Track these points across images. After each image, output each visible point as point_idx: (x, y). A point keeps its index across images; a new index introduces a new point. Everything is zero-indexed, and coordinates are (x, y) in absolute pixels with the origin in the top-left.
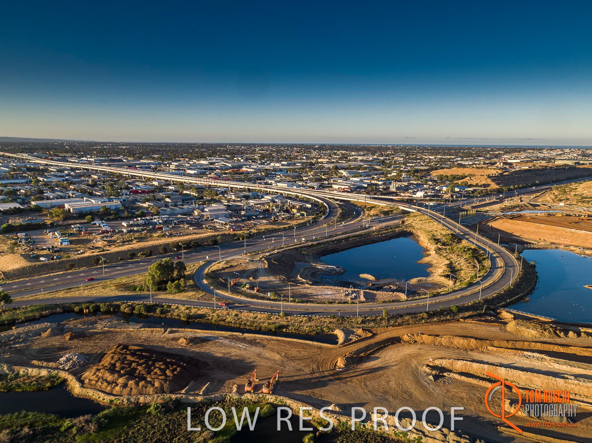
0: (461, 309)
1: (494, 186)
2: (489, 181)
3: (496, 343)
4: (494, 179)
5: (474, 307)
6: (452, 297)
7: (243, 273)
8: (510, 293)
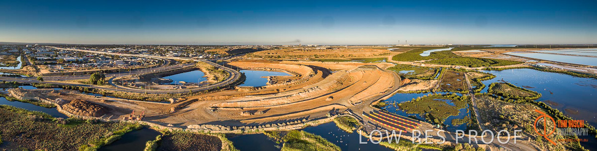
0: (221, 88)
1: (227, 54)
2: (226, 53)
3: (235, 96)
4: (227, 52)
5: (225, 87)
6: (217, 85)
7: (129, 81)
8: (238, 81)
